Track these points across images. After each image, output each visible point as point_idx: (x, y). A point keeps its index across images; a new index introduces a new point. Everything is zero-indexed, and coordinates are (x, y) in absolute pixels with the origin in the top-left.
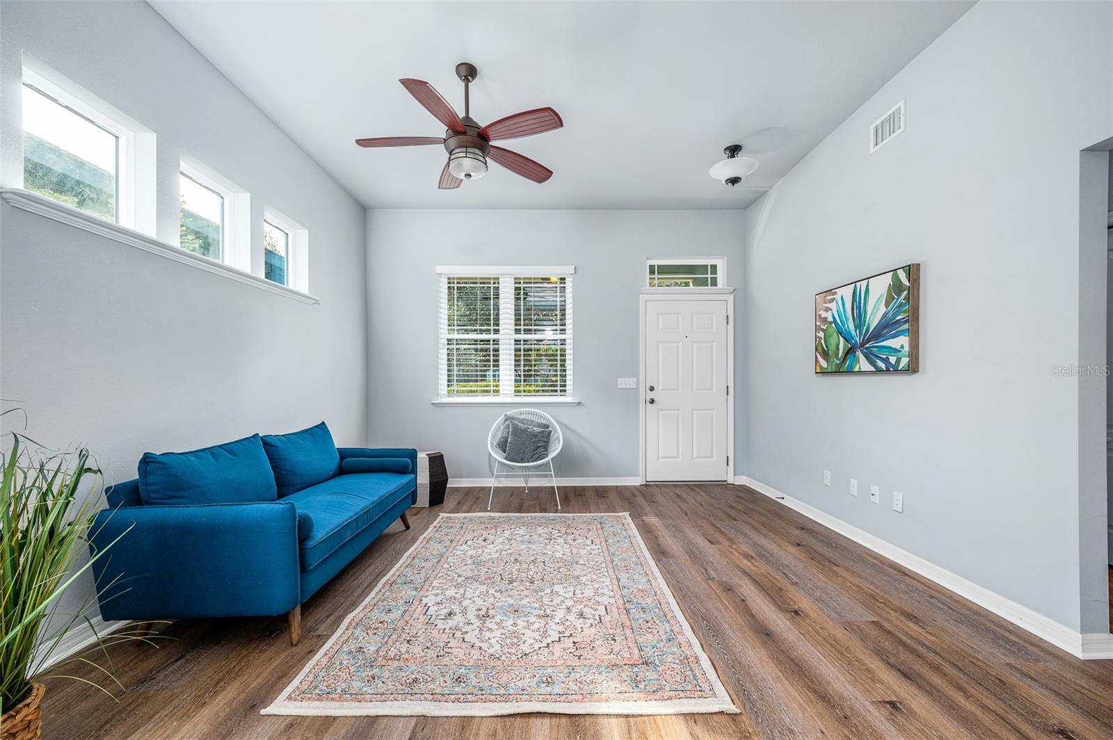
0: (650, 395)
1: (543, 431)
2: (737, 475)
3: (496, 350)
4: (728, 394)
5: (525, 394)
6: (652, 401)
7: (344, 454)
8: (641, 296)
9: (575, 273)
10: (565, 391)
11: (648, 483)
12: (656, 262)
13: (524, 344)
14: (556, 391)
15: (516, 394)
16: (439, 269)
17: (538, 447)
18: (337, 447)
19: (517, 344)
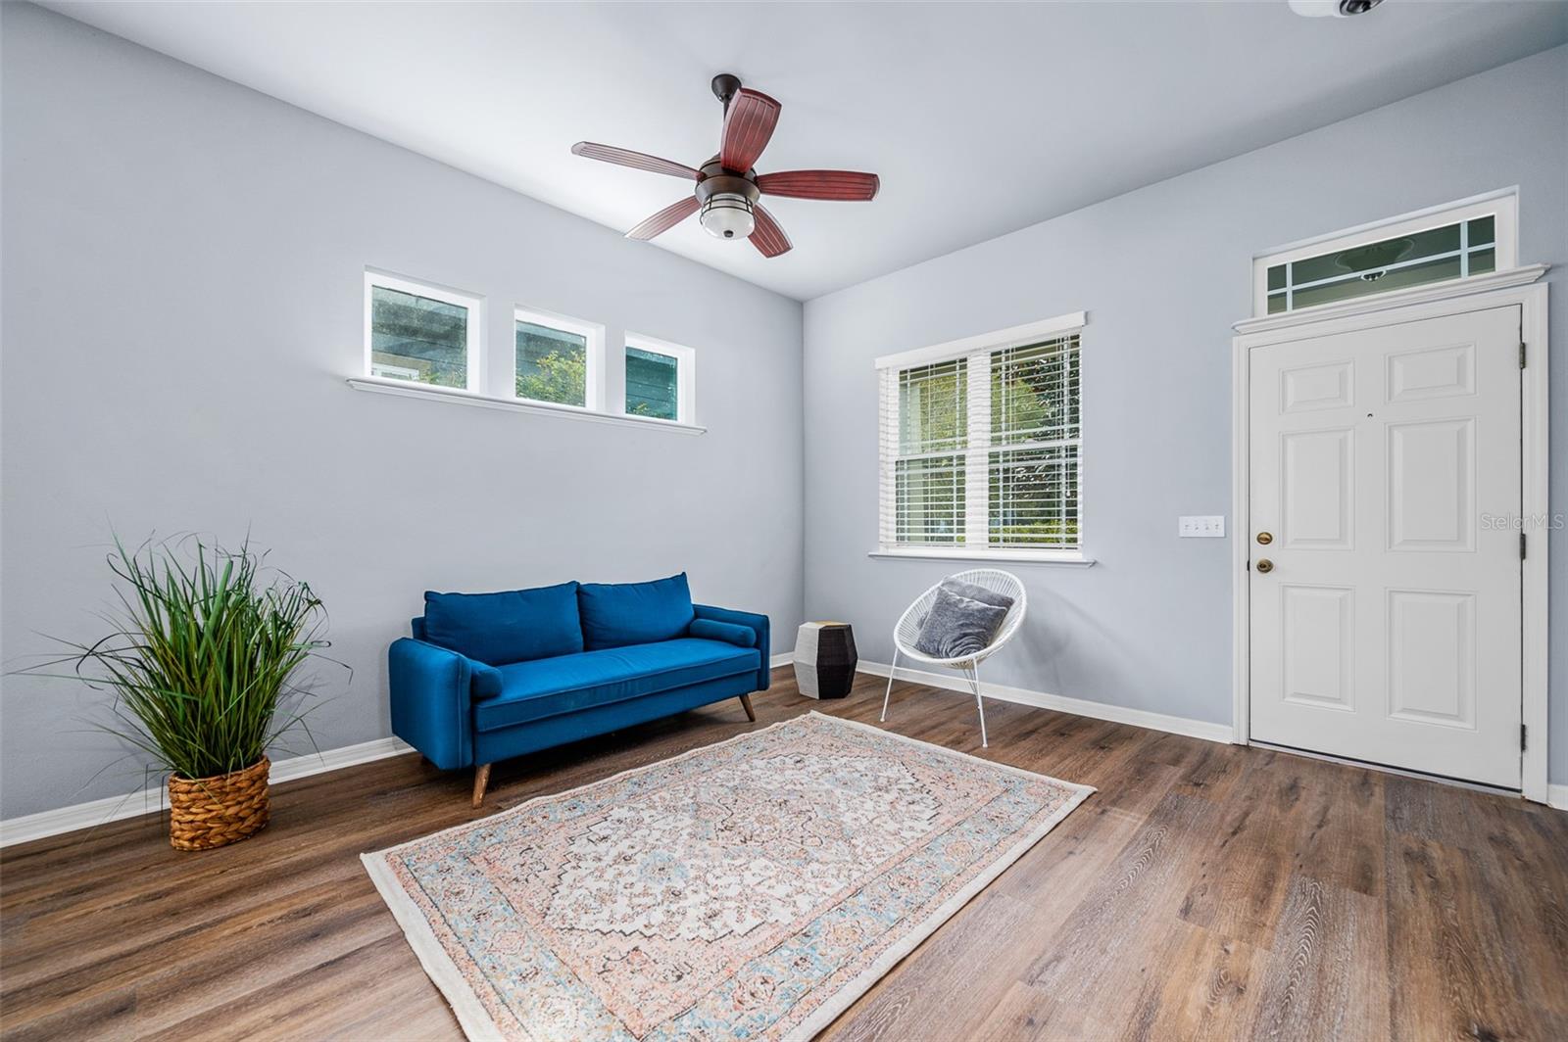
0: (1261, 553)
1: (987, 609)
2: (1558, 783)
3: (962, 473)
4: (1523, 555)
5: (1006, 544)
6: (1265, 567)
7: (700, 612)
8: (1235, 339)
9: (1087, 323)
10: (1075, 540)
11: (1252, 744)
12: (1288, 259)
13: (1004, 461)
14: (1058, 540)
15: (993, 544)
16: (880, 363)
17: (965, 635)
18: (693, 602)
19: (994, 462)
